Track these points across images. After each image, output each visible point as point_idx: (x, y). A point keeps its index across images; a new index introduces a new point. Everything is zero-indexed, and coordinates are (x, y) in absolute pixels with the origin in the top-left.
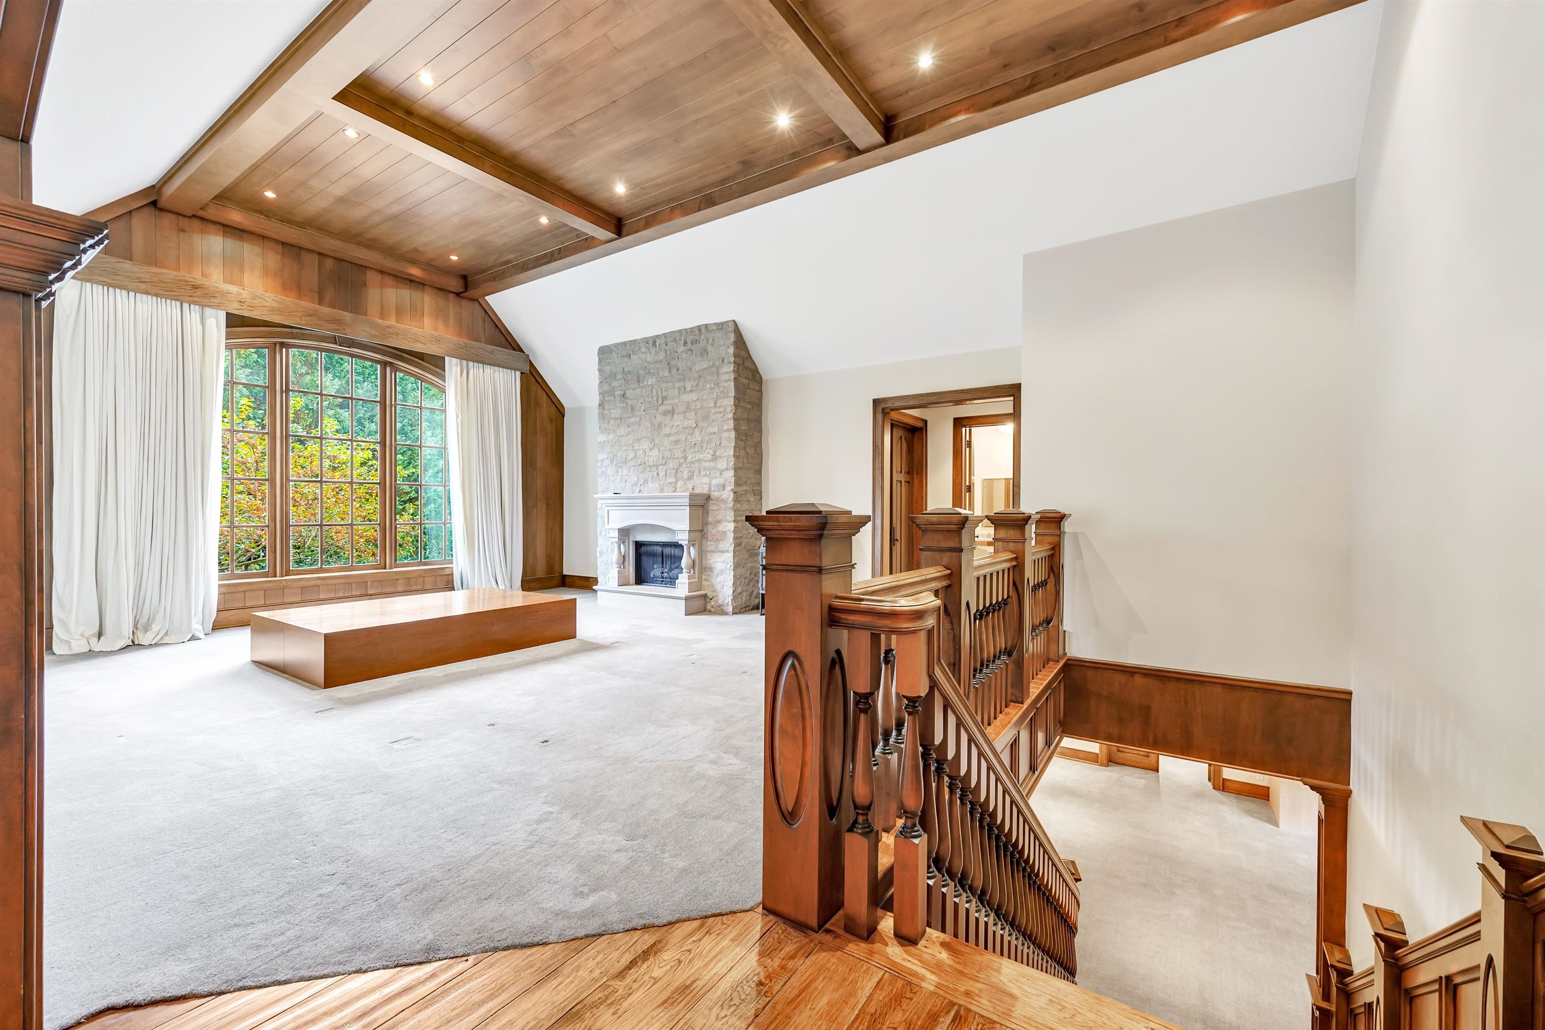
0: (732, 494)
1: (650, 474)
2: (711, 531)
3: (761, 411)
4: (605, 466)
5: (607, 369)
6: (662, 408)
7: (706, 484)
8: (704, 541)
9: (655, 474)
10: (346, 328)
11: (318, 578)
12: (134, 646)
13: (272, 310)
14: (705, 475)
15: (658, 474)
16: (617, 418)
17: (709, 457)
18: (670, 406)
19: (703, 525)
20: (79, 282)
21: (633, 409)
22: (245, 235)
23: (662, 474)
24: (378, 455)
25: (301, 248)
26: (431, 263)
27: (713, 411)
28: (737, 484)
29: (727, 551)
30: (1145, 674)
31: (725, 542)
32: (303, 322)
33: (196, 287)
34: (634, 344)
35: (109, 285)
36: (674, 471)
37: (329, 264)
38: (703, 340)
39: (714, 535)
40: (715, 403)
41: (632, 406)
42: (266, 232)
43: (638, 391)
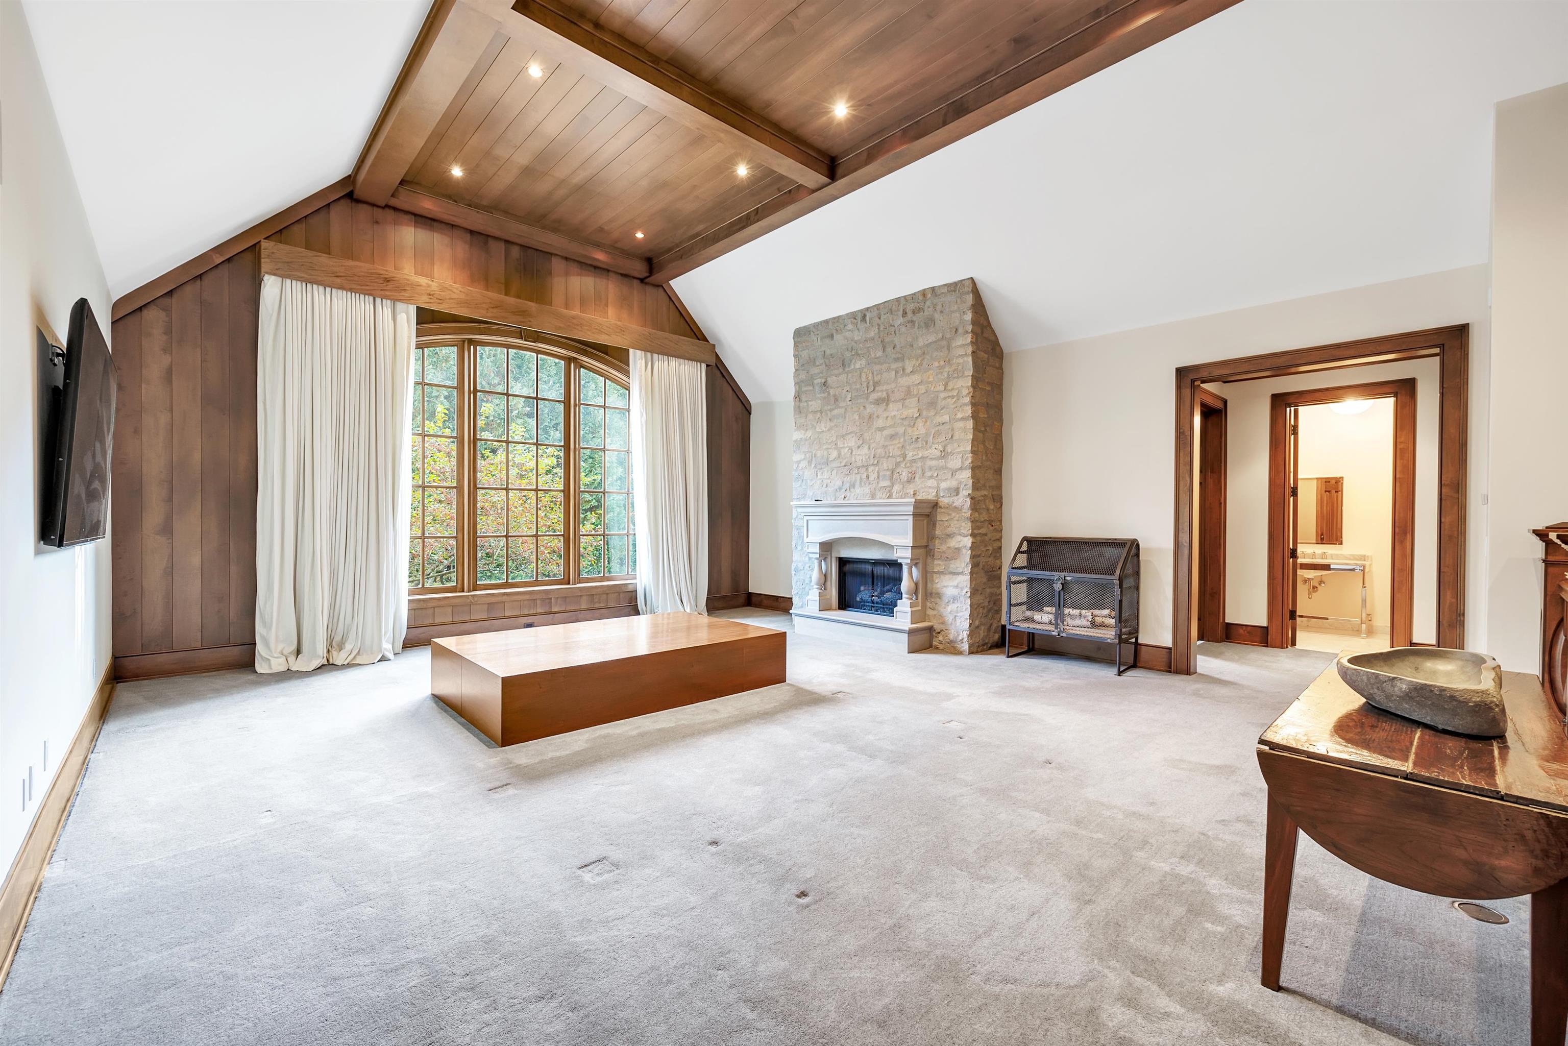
0: (968, 500)
1: (858, 477)
2: (940, 547)
3: (1001, 393)
4: (802, 469)
5: (805, 354)
6: (874, 396)
7: (933, 488)
8: (929, 560)
9: (864, 476)
10: (532, 320)
11: (504, 594)
12: (328, 666)
13: (461, 303)
14: (932, 477)
15: (868, 477)
16: (817, 411)
17: (938, 453)
18: (885, 393)
19: (928, 538)
20: (280, 279)
21: (836, 400)
22: (435, 224)
23: (873, 476)
24: (562, 461)
25: (488, 236)
26: (616, 245)
27: (942, 395)
28: (975, 487)
29: (962, 573)
31: (958, 561)
32: (489, 314)
33: (387, 280)
34: (838, 322)
35: (308, 281)
36: (888, 473)
37: (515, 252)
38: (929, 307)
39: (944, 552)
40: (946, 385)
41: (835, 395)
42: (455, 219)
43: (843, 377)
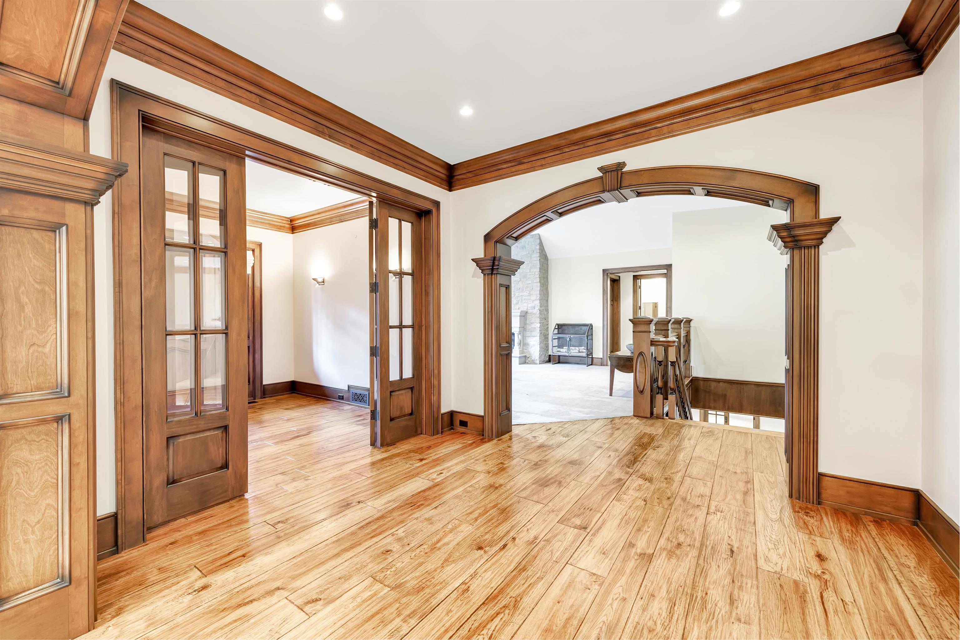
0: (538, 311)
2: (528, 327)
3: (548, 273)
7: (526, 306)
8: (525, 332)
14: (525, 302)
17: (527, 294)
19: (525, 324)
27: (529, 274)
28: (541, 307)
29: (536, 336)
30: (724, 382)
31: (535, 332)
39: (531, 329)
40: (530, 270)
